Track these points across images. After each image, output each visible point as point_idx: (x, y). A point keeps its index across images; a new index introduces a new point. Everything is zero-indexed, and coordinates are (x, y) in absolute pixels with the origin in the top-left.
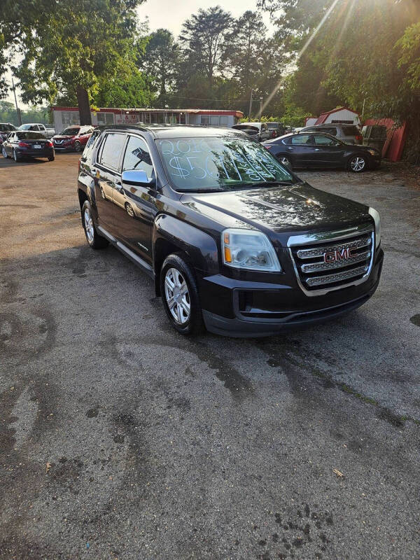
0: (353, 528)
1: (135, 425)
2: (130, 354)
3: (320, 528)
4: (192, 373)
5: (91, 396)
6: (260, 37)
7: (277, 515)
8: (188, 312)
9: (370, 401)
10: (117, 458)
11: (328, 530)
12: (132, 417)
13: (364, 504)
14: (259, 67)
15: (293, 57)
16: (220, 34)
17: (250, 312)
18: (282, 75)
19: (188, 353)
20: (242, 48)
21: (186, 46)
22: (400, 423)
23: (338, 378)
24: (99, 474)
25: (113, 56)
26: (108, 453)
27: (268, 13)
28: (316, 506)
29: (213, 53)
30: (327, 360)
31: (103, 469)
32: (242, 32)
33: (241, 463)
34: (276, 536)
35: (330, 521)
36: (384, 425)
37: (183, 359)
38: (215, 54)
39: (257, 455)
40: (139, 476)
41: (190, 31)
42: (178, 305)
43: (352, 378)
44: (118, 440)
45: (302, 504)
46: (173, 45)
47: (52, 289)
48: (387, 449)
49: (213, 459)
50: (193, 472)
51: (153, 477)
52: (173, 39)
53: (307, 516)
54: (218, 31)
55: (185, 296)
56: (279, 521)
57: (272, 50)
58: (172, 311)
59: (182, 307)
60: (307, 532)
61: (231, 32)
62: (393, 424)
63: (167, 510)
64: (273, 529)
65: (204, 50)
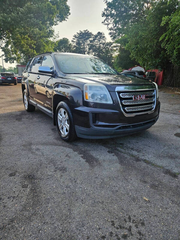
0: (156, 227)
1: (35, 179)
2: (38, 149)
3: (137, 228)
4: (69, 157)
5: (13, 167)
6: (104, 42)
7: (112, 222)
8: (68, 129)
9: (159, 167)
10: (22, 195)
11: (142, 229)
12: (34, 176)
13: (162, 214)
14: (104, 52)
15: (117, 49)
16: (88, 40)
17: (98, 124)
18: (113, 56)
19: (68, 148)
20: (97, 45)
21: (75, 44)
22: (176, 176)
23: (143, 158)
24: (9, 203)
25: (44, 45)
26: (17, 193)
27: (106, 26)
28: (135, 216)
29: (85, 47)
30: (137, 150)
31: (12, 201)
32: (96, 40)
33: (92, 196)
34: (111, 233)
35: (143, 224)
36: (168, 177)
37: (65, 151)
38: (86, 47)
39: (101, 191)
40: (33, 204)
41: (76, 39)
42: (64, 126)
43: (149, 157)
44: (25, 186)
45: (127, 215)
46: (69, 44)
47: (4, 125)
48: (171, 188)
49: (77, 194)
50: (65, 201)
51: (41, 204)
52: (69, 42)
53: (130, 221)
54: (87, 39)
55: (67, 121)
56: (113, 224)
57: (108, 46)
58: (61, 131)
59: (66, 127)
60: (130, 230)
61: (92, 40)
62: (172, 176)
63: (47, 221)
64: (110, 229)
65: (82, 46)
